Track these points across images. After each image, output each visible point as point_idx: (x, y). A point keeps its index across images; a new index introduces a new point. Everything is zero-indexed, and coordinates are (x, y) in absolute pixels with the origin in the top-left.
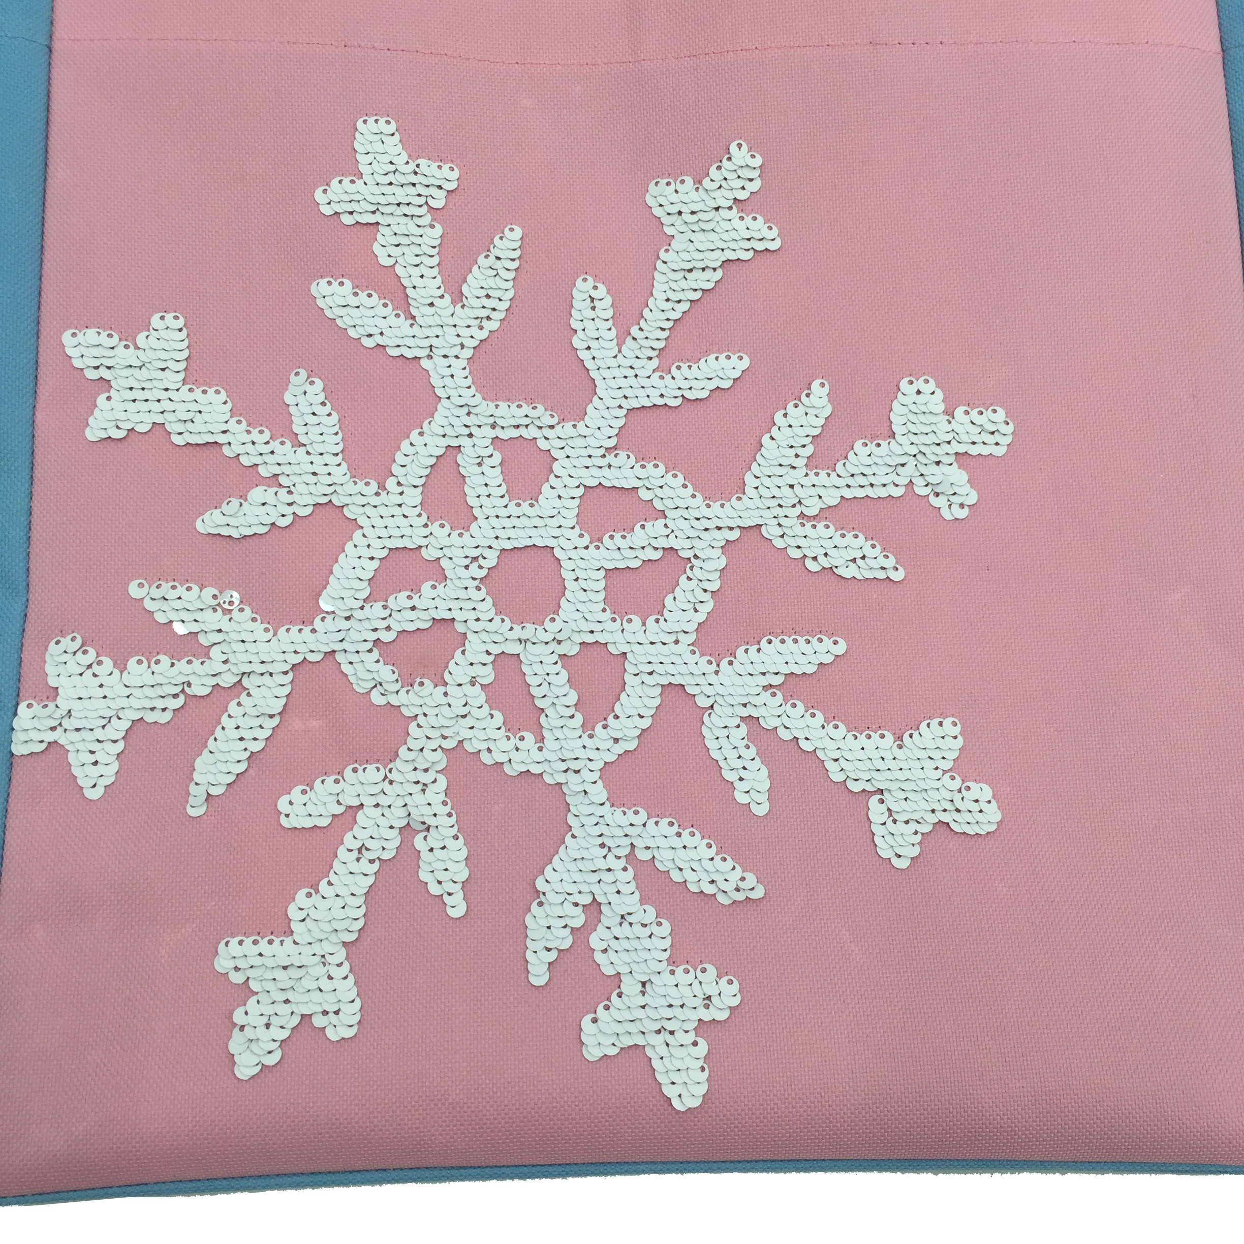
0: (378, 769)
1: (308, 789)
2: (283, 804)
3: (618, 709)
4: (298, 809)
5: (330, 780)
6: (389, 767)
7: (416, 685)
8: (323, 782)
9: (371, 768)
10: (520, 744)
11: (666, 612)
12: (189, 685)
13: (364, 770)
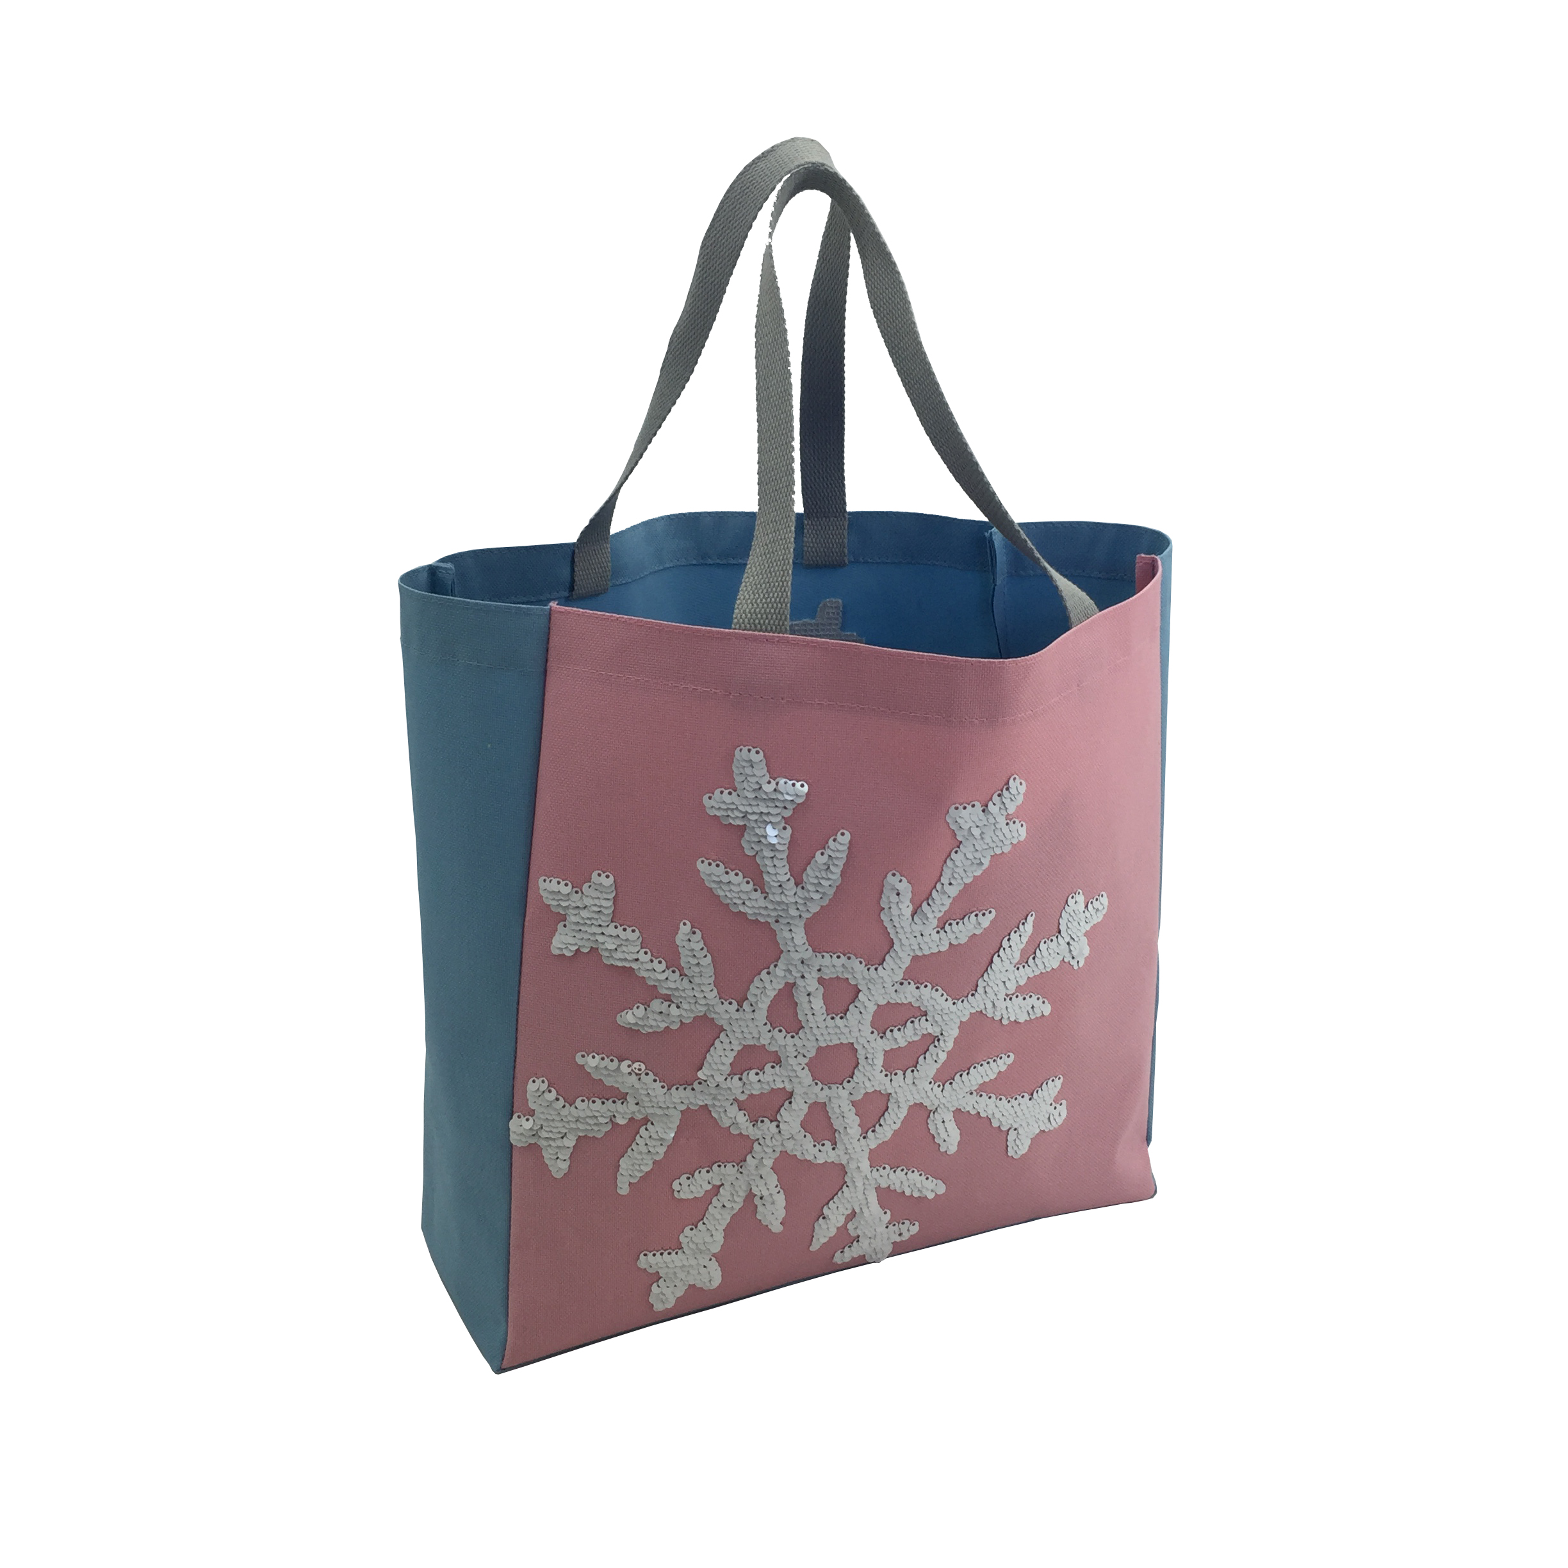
0: (734, 1166)
1: (691, 1176)
2: (676, 1185)
3: (882, 1122)
4: (685, 1187)
5: (704, 1171)
6: (741, 1164)
7: (759, 1122)
8: (700, 1172)
9: (729, 1165)
10: (822, 1148)
11: (918, 1065)
12: (614, 1116)
13: (725, 1166)
